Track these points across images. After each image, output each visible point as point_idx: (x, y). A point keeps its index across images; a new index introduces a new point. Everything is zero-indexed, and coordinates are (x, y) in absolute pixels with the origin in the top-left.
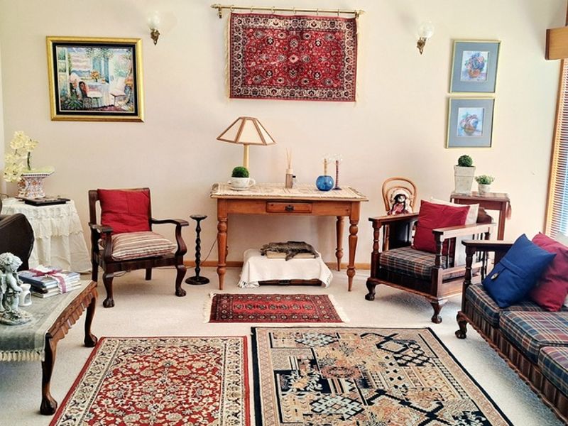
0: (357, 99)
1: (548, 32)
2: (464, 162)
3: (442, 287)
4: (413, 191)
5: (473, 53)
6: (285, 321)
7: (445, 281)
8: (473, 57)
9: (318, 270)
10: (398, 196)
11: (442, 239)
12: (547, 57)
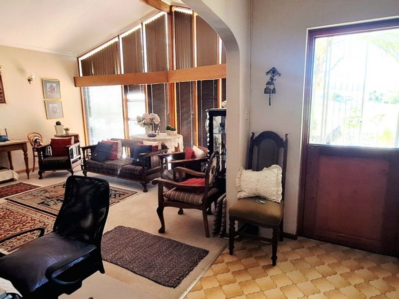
0: (6, 102)
1: (74, 78)
2: (58, 124)
3: (73, 165)
4: (40, 136)
5: (50, 84)
6: (15, 194)
7: (73, 163)
8: (51, 86)
9: (12, 175)
10: (36, 139)
11: (70, 149)
12: (76, 86)
